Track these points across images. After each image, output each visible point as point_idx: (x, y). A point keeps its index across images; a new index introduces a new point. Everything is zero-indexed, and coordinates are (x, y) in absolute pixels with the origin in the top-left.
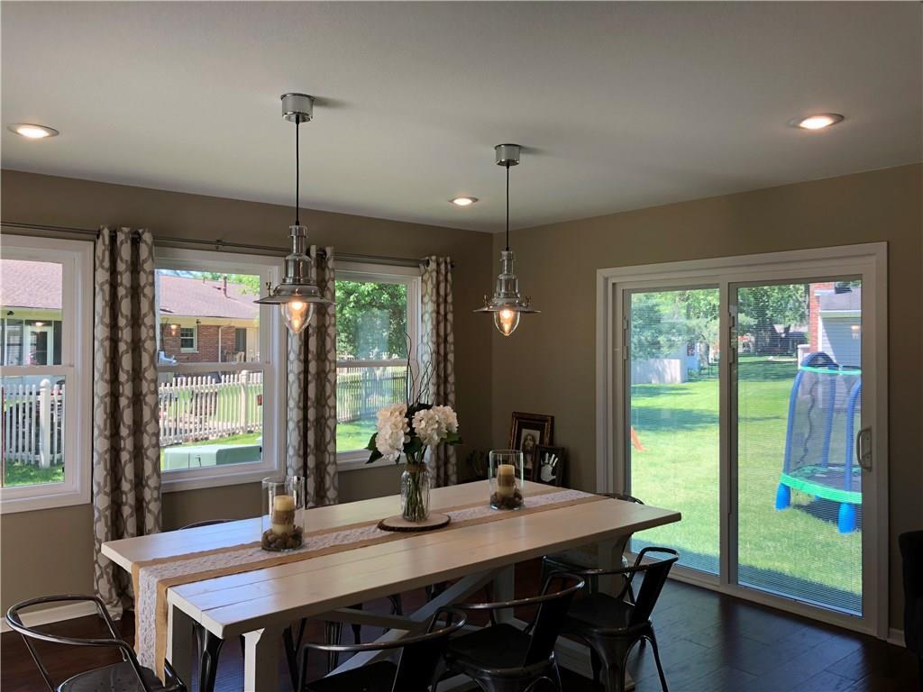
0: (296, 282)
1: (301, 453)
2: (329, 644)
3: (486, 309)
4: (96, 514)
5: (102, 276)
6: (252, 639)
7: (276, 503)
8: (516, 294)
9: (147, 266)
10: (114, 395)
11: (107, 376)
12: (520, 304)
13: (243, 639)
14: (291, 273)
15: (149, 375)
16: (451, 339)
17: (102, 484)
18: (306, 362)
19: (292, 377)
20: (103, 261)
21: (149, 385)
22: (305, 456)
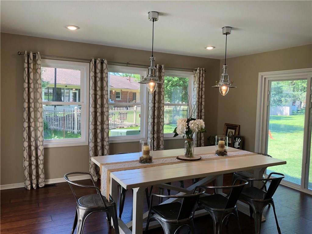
0: (152, 76)
1: (152, 133)
2: (160, 194)
3: (216, 86)
4: (90, 149)
5: (92, 74)
6: (136, 190)
7: (144, 148)
8: (228, 81)
9: (106, 71)
10: (96, 112)
11: (93, 106)
12: (229, 84)
13: (133, 190)
14: (150, 73)
15: (106, 106)
16: (203, 97)
17: (92, 139)
18: (154, 103)
19: (150, 108)
20: (92, 69)
21: (106, 109)
22: (154, 134)
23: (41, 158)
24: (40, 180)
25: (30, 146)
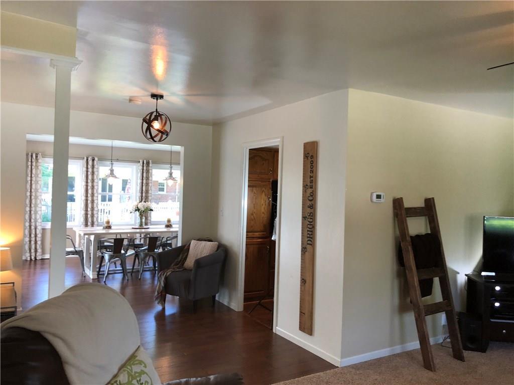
5: (85, 169)
9: (96, 167)
10: (87, 200)
11: (85, 195)
20: (85, 165)
21: (96, 198)
23: (39, 236)
24: (38, 254)
25: (30, 226)
